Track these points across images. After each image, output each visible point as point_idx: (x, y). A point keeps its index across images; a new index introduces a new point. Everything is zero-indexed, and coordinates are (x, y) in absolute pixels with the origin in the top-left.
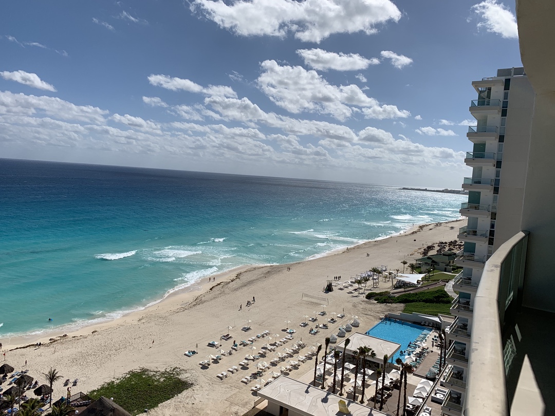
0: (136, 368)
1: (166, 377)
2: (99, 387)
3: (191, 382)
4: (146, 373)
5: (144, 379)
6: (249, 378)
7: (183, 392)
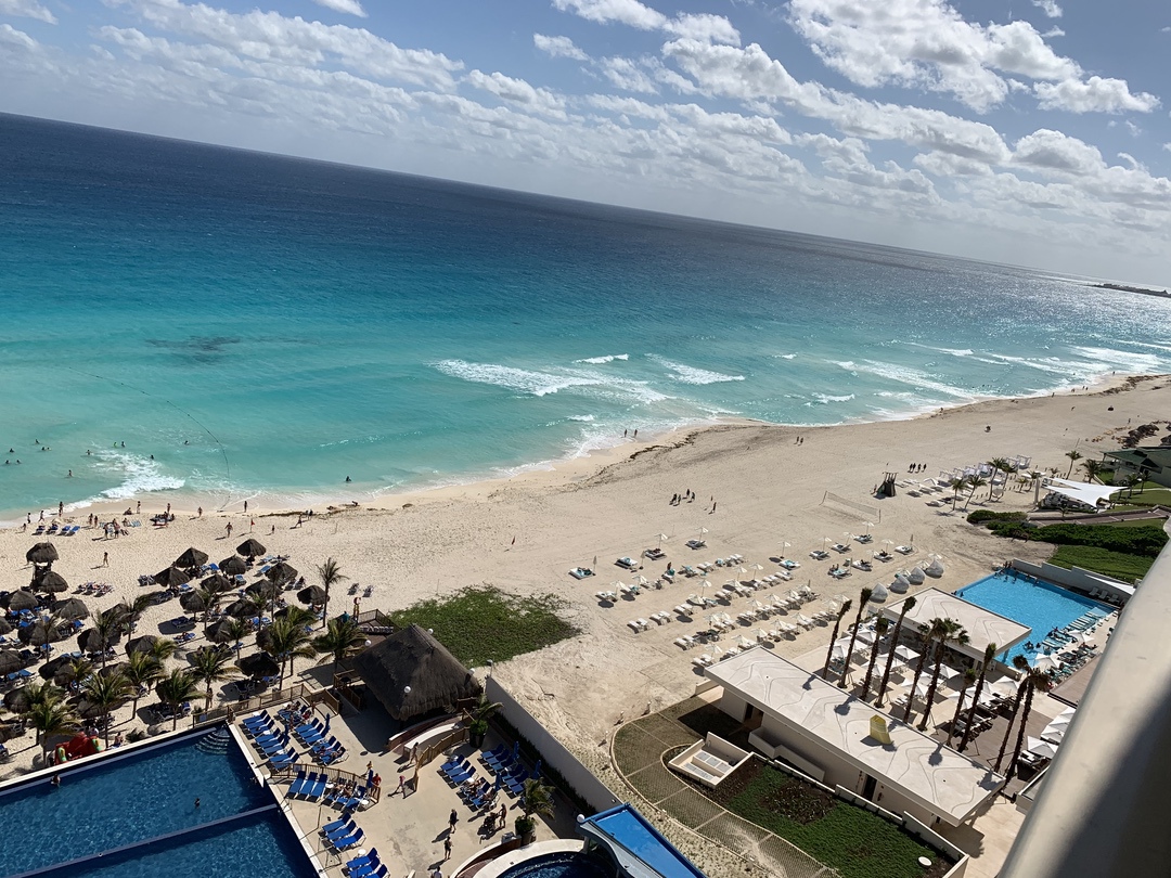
0: (479, 583)
1: (530, 609)
2: (410, 607)
3: (576, 627)
4: (496, 596)
5: (491, 605)
6: (691, 639)
7: (561, 642)
